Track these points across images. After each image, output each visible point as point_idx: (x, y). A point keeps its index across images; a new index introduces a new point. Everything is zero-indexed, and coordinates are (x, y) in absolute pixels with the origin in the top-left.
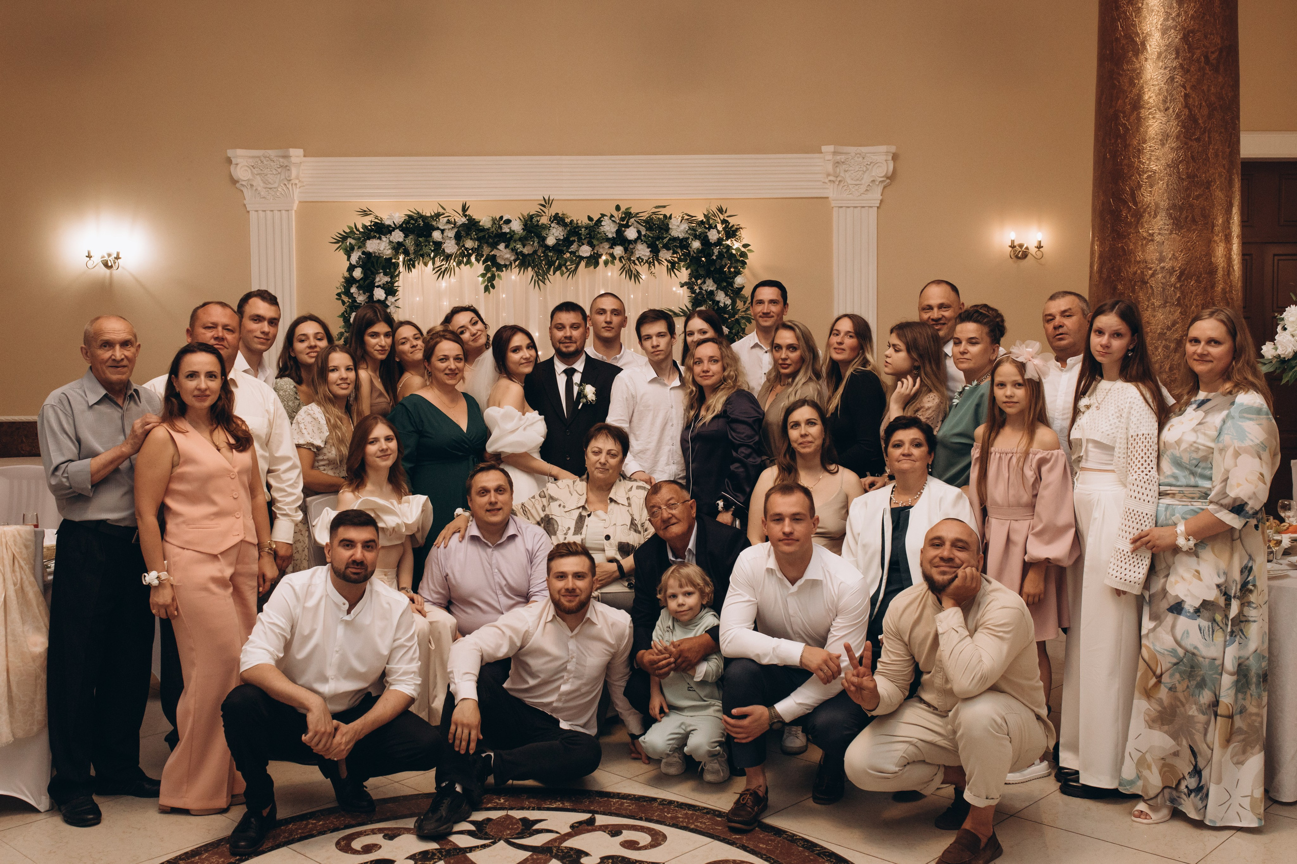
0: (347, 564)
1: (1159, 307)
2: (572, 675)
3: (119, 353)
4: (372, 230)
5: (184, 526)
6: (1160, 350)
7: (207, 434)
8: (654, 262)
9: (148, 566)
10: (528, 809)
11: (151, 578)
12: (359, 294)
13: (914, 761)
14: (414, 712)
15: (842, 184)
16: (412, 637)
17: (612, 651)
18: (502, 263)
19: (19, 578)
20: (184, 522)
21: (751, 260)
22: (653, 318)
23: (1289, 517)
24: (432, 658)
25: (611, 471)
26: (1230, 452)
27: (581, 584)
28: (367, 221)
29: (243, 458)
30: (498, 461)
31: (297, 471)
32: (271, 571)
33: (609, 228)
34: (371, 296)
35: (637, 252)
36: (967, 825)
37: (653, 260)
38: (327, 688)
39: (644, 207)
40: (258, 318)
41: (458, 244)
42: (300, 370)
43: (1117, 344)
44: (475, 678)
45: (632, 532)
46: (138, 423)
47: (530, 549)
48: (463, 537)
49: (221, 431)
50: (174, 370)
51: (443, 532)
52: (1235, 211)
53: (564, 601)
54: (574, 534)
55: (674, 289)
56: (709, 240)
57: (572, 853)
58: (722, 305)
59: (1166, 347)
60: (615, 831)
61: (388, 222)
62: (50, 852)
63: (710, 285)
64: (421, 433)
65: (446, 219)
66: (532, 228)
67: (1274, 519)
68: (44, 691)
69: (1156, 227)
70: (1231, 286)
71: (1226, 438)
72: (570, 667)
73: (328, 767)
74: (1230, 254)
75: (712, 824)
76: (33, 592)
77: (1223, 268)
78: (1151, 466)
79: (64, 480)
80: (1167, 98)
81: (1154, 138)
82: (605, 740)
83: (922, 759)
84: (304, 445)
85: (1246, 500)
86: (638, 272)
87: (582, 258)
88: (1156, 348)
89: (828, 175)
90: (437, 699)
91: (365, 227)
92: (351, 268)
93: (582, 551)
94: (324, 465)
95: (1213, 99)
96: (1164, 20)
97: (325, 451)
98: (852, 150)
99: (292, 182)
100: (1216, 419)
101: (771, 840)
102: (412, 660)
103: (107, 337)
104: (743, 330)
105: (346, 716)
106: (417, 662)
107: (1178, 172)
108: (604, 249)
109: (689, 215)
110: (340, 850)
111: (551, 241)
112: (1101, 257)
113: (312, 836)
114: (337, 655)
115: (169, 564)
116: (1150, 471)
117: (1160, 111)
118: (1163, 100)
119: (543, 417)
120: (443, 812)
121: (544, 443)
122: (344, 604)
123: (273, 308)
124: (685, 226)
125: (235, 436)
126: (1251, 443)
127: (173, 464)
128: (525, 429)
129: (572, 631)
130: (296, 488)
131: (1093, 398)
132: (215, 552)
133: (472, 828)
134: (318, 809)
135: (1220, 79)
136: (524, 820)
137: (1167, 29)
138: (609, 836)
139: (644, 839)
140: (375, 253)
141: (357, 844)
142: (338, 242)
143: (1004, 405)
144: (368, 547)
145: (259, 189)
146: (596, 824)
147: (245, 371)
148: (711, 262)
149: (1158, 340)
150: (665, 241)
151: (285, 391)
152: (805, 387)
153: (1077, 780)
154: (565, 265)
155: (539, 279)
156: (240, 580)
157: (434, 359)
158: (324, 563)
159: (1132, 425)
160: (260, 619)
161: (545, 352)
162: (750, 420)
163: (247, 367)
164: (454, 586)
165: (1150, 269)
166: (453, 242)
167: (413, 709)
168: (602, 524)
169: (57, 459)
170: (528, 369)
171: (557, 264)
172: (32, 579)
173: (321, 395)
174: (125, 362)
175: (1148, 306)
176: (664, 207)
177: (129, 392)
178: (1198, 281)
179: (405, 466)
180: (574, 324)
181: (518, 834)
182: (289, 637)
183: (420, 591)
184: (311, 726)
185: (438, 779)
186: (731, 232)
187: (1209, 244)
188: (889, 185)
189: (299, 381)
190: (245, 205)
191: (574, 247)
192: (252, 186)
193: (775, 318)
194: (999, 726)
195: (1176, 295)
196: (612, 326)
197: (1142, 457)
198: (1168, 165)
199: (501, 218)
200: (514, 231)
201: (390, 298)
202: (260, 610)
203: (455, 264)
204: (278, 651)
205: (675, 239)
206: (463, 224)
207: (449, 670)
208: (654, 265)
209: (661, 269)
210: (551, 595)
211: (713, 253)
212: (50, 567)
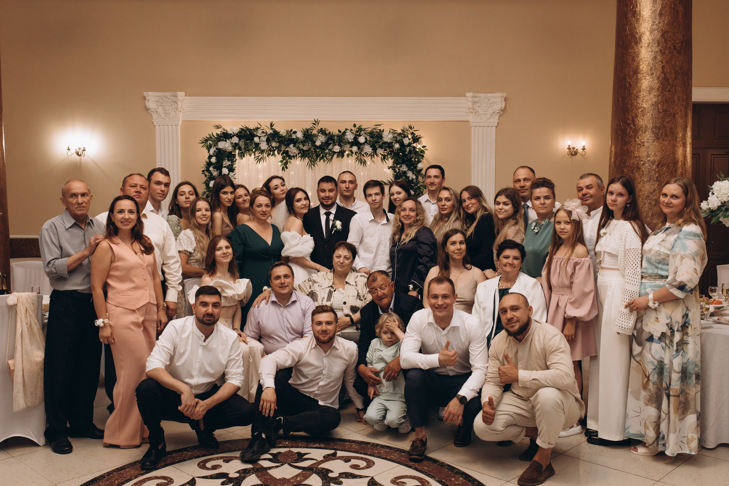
0: (204, 315)
1: (647, 181)
2: (325, 377)
3: (80, 199)
4: (221, 136)
5: (117, 294)
6: (646, 205)
7: (130, 245)
8: (374, 155)
9: (98, 316)
10: (301, 447)
11: (99, 322)
12: (214, 171)
13: (511, 425)
14: (241, 395)
15: (477, 114)
16: (239, 354)
17: (347, 363)
18: (292, 155)
19: (29, 320)
20: (117, 292)
21: (427, 154)
22: (373, 185)
23: (714, 296)
24: (251, 367)
25: (346, 267)
26: (679, 257)
27: (330, 327)
28: (219, 131)
29: (149, 258)
30: (287, 261)
31: (179, 264)
32: (164, 319)
33: (350, 137)
34: (221, 173)
35: (365, 150)
36: (536, 458)
37: (374, 154)
38: (193, 381)
39: (369, 126)
40: (159, 183)
41: (268, 144)
42: (180, 211)
43: (620, 200)
44: (274, 377)
45: (358, 300)
46: (92, 239)
47: (304, 308)
48: (268, 302)
49: (137, 244)
50: (112, 210)
51: (257, 299)
52: (689, 130)
53: (321, 337)
54: (326, 301)
55: (385, 170)
56: (404, 143)
57: (324, 471)
58: (411, 179)
59: (650, 203)
60: (347, 460)
61: (230, 132)
62: (45, 467)
63: (404, 168)
64: (245, 245)
65: (262, 131)
66: (308, 136)
67: (705, 297)
68: (42, 381)
69: (645, 138)
70: (686, 171)
71: (677, 249)
72: (324, 372)
73: (194, 424)
74: (685, 153)
75: (400, 456)
76: (37, 328)
77: (682, 161)
78: (637, 266)
79: (53, 269)
80: (652, 68)
81: (645, 90)
82: (343, 412)
83: (515, 423)
84: (182, 251)
85: (686, 283)
86: (365, 161)
87: (335, 153)
88: (645, 204)
89: (469, 109)
90: (253, 389)
91: (217, 134)
92: (210, 157)
93: (331, 310)
94: (193, 262)
95: (677, 68)
96: (652, 25)
97: (194, 254)
98: (483, 95)
99: (178, 110)
100: (672, 238)
101: (430, 465)
102: (239, 367)
103: (74, 191)
104: (422, 192)
105: (202, 396)
106: (242, 368)
107: (658, 109)
108: (347, 147)
109: (393, 130)
110: (200, 468)
111: (318, 143)
112: (615, 154)
113: (185, 460)
114: (199, 364)
115: (109, 315)
116: (636, 268)
117: (649, 75)
118: (650, 69)
119: (313, 237)
120: (255, 448)
121: (313, 252)
122: (202, 336)
123: (167, 177)
124: (391, 136)
125: (144, 247)
126: (690, 252)
127: (111, 261)
128: (302, 244)
129: (325, 352)
130: (178, 273)
131: (608, 228)
132: (134, 309)
133: (271, 457)
134: (188, 446)
135: (682, 58)
136: (299, 454)
137: (653, 31)
138: (344, 462)
139: (363, 464)
140: (223, 149)
141: (209, 465)
142: (203, 143)
143: (560, 233)
144: (215, 306)
145: (161, 113)
146: (337, 456)
147: (151, 211)
148: (405, 155)
149: (646, 199)
150: (380, 144)
151: (173, 222)
152: (454, 223)
153: (597, 436)
154: (326, 156)
155: (312, 164)
156: (147, 324)
157: (254, 206)
158: (192, 314)
159: (627, 244)
160: (157, 344)
161: (314, 203)
162: (430, 243)
163: (152, 208)
164: (262, 328)
165: (642, 161)
166: (265, 143)
167: (239, 393)
168: (341, 296)
169: (49, 258)
170: (305, 211)
171: (321, 156)
172: (36, 321)
173: (192, 224)
174: (84, 205)
175: (640, 181)
176: (380, 125)
177: (88, 221)
178: (668, 168)
179: (236, 262)
180: (331, 189)
181: (295, 460)
182: (172, 354)
183: (244, 330)
184: (183, 402)
185: (253, 431)
186: (416, 139)
187: (674, 147)
188: (502, 114)
189: (180, 217)
190: (153, 122)
191: (330, 147)
192: (157, 112)
193: (437, 185)
194: (559, 405)
195: (656, 175)
196: (349, 189)
197: (632, 261)
198: (653, 105)
199: (291, 130)
200: (298, 138)
201: (231, 173)
202: (157, 339)
203: (266, 155)
204: (167, 361)
205: (385, 143)
206: (271, 134)
207: (259, 372)
208: (374, 157)
209: (378, 159)
210: (314, 334)
211: (406, 151)
212: (46, 315)
